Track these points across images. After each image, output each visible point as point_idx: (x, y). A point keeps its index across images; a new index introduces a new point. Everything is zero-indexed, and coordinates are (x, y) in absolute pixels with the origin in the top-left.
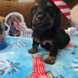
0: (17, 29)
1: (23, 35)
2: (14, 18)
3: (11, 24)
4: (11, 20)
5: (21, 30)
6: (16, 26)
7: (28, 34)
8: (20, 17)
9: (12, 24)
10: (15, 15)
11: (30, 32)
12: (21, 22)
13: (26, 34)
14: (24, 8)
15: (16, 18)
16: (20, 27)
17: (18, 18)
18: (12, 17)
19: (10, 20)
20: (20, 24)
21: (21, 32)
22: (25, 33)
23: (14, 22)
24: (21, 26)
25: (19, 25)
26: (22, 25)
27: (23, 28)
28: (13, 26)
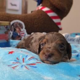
26: (24, 31)
27: (24, 33)
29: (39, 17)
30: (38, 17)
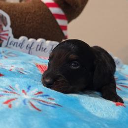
1: (7, 46)
5: (5, 39)
12: (6, 25)
13: (12, 46)
16: (3, 33)
20: (4, 28)
21: (3, 41)
22: (10, 44)
24: (5, 31)
26: (8, 31)
27: (7, 35)
29: (35, 11)
30: (33, 11)
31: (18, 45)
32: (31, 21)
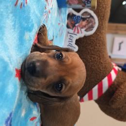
0: (76, 25)
1: (68, 33)
2: (91, 22)
3: (83, 17)
4: (89, 18)
5: (75, 31)
6: (80, 23)
7: (70, 39)
8: (92, 30)
9: (84, 19)
10: (95, 23)
11: (72, 42)
12: (86, 30)
13: (69, 37)
14: (100, 37)
15: (90, 24)
16: (79, 28)
17: (91, 28)
18: (92, 20)
19: (89, 16)
20: (83, 30)
21: (73, 29)
23: (86, 21)
25: (82, 28)
28: (81, 20)
31: (71, 43)
32: (93, 59)
